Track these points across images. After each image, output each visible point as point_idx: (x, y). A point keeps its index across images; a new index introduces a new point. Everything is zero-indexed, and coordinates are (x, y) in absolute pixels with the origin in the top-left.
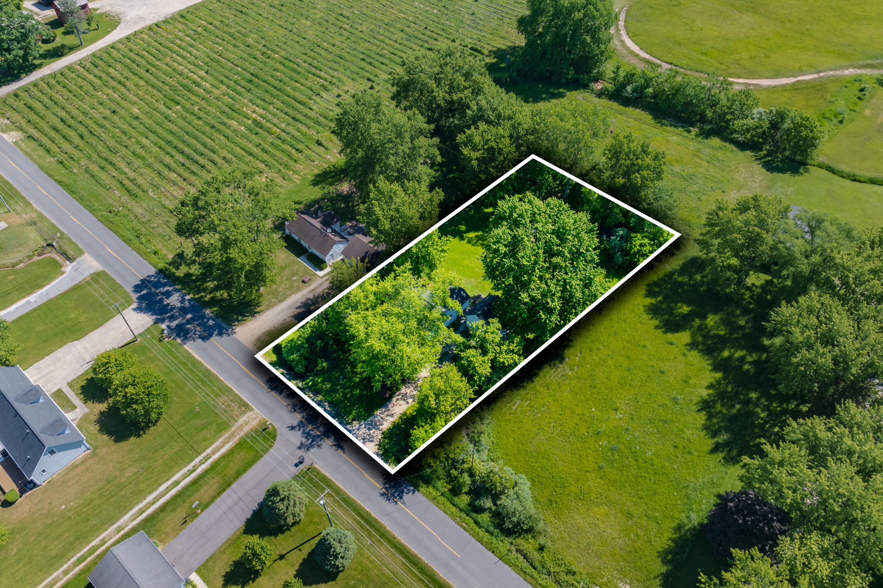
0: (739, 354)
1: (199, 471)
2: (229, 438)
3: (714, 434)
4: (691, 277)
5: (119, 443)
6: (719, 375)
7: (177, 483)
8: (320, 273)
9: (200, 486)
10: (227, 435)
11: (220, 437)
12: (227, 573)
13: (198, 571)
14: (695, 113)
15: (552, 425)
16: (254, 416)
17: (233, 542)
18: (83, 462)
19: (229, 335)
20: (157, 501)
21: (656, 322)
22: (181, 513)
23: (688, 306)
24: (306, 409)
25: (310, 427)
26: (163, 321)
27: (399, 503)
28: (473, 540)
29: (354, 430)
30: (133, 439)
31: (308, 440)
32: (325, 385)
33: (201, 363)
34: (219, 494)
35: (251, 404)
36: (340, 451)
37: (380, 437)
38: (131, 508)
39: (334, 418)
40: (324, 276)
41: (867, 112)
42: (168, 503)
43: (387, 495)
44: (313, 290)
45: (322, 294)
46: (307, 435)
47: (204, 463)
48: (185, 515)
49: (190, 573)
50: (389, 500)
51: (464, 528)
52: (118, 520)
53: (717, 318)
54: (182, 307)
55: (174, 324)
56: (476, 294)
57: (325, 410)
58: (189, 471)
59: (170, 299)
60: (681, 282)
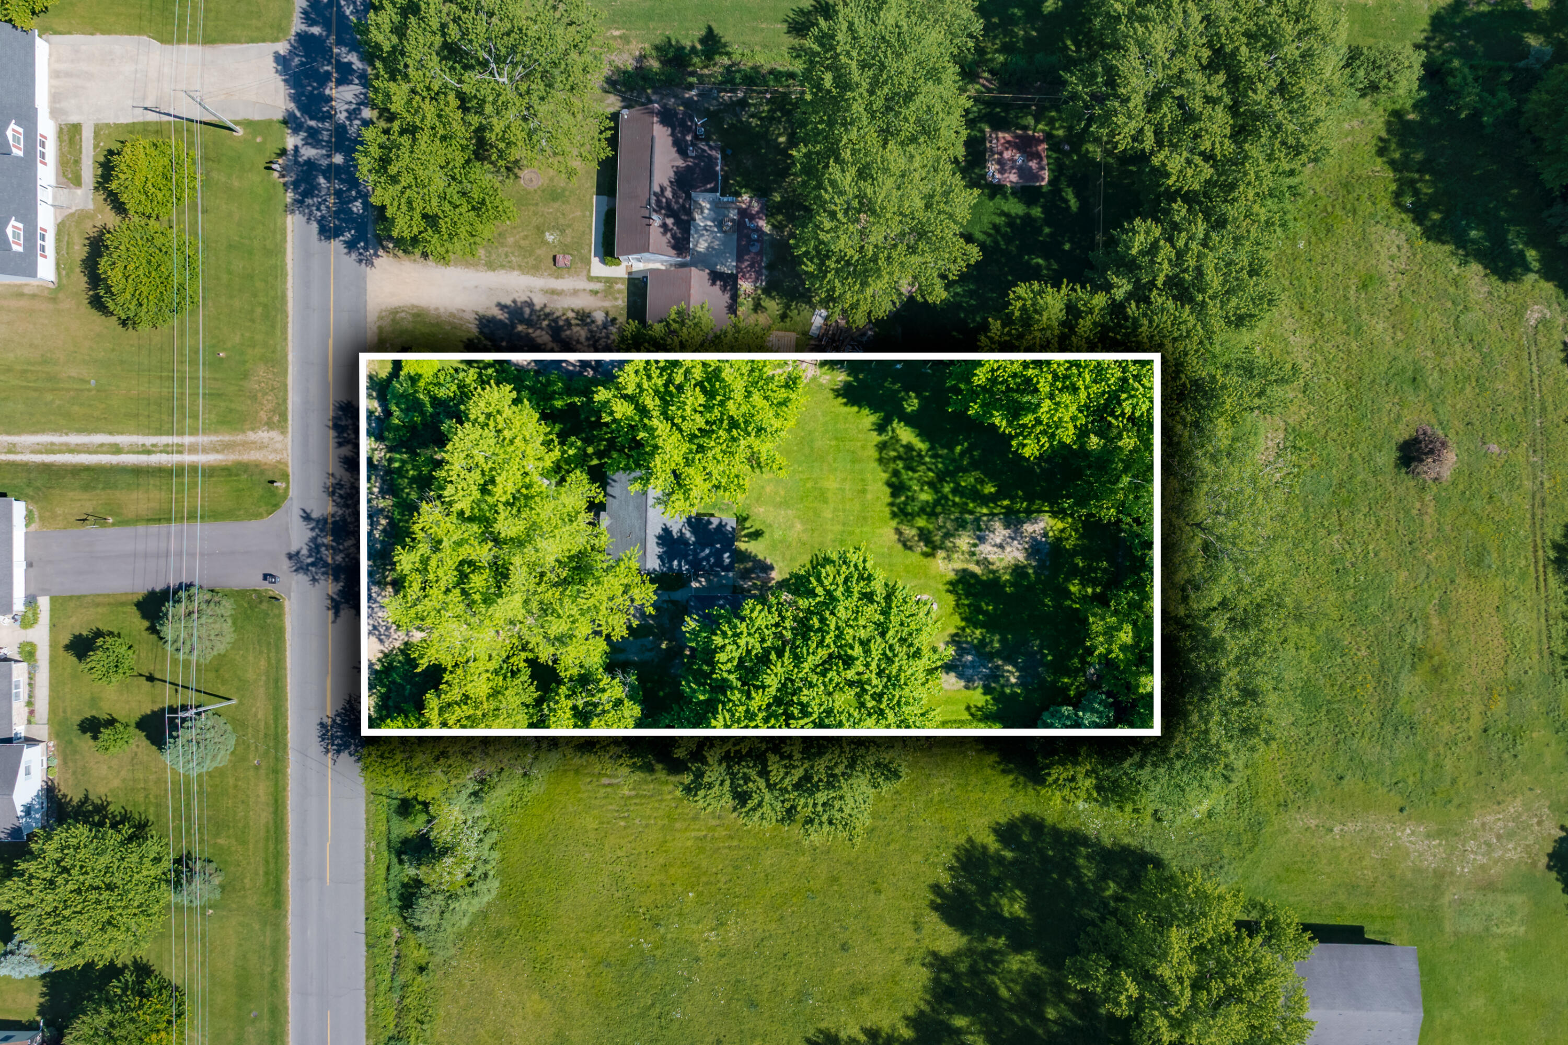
1: (155, 459)
4: (1103, 877)
5: (94, 311)
8: (598, 268)
9: (138, 485)
11: (216, 432)
12: (81, 635)
13: (53, 600)
15: (620, 853)
16: (278, 446)
17: (116, 603)
18: (34, 296)
19: (360, 261)
20: (79, 452)
21: (945, 879)
22: (87, 502)
23: (1027, 909)
24: (347, 506)
25: (328, 540)
26: (297, 129)
27: (330, 755)
28: (362, 885)
29: (376, 601)
31: (310, 556)
32: (412, 488)
33: (286, 275)
34: (149, 520)
35: (290, 422)
36: (330, 614)
37: (397, 644)
38: (43, 431)
39: (369, 559)
40: (598, 279)
42: (87, 469)
43: (327, 731)
44: (553, 292)
45: (557, 314)
46: (315, 548)
47: (168, 453)
48: (90, 511)
49: (44, 592)
50: (323, 740)
51: (368, 860)
52: (19, 433)
53: (1034, 968)
54: (344, 126)
55: (309, 153)
56: (769, 561)
57: (370, 534)
58: (143, 445)
59: (341, 88)
60: (1077, 868)
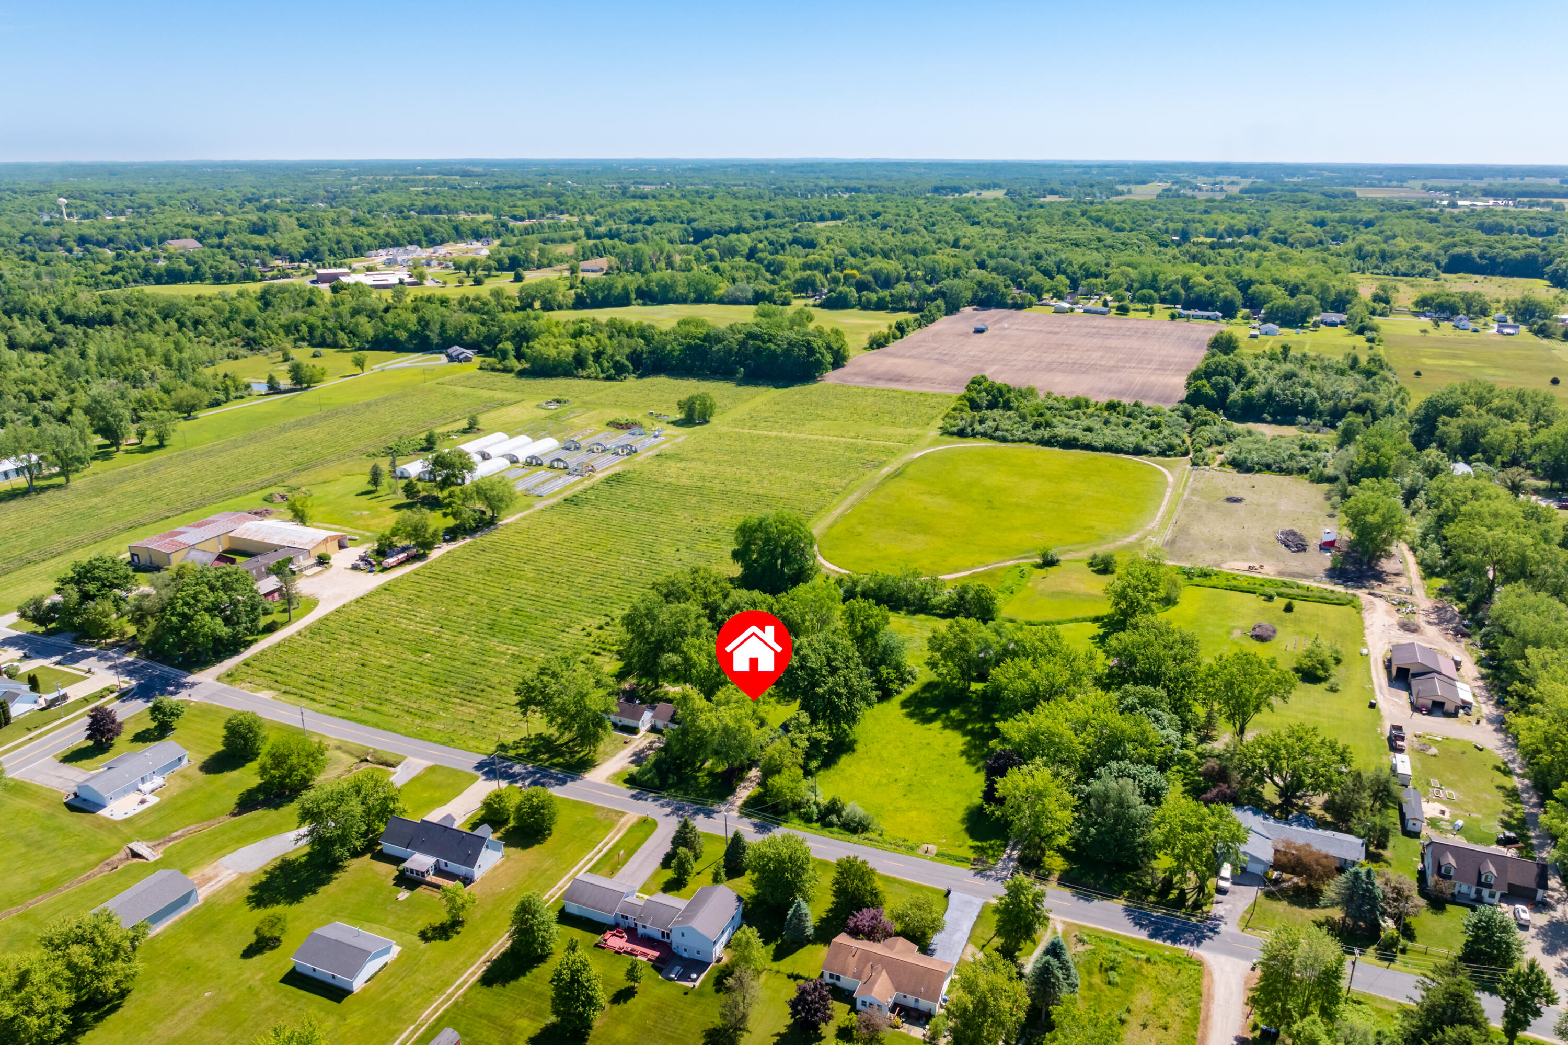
0: (978, 726)
2: (619, 831)
3: (974, 764)
6: (969, 738)
7: (591, 859)
10: (615, 830)
14: (898, 599)
19: (581, 780)
21: (915, 721)
23: (935, 708)
26: (516, 781)
30: (537, 846)
41: (1029, 585)
53: (957, 710)
54: (528, 771)
55: (528, 782)
58: (597, 851)
59: (513, 769)
